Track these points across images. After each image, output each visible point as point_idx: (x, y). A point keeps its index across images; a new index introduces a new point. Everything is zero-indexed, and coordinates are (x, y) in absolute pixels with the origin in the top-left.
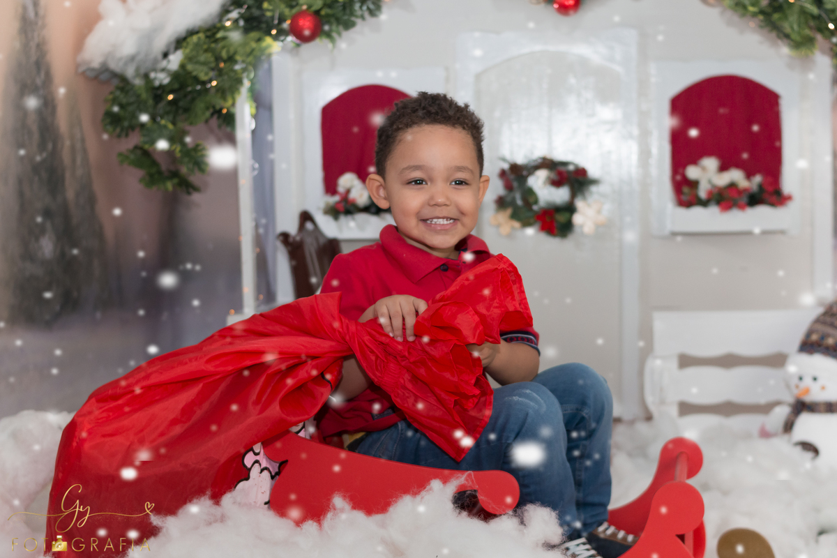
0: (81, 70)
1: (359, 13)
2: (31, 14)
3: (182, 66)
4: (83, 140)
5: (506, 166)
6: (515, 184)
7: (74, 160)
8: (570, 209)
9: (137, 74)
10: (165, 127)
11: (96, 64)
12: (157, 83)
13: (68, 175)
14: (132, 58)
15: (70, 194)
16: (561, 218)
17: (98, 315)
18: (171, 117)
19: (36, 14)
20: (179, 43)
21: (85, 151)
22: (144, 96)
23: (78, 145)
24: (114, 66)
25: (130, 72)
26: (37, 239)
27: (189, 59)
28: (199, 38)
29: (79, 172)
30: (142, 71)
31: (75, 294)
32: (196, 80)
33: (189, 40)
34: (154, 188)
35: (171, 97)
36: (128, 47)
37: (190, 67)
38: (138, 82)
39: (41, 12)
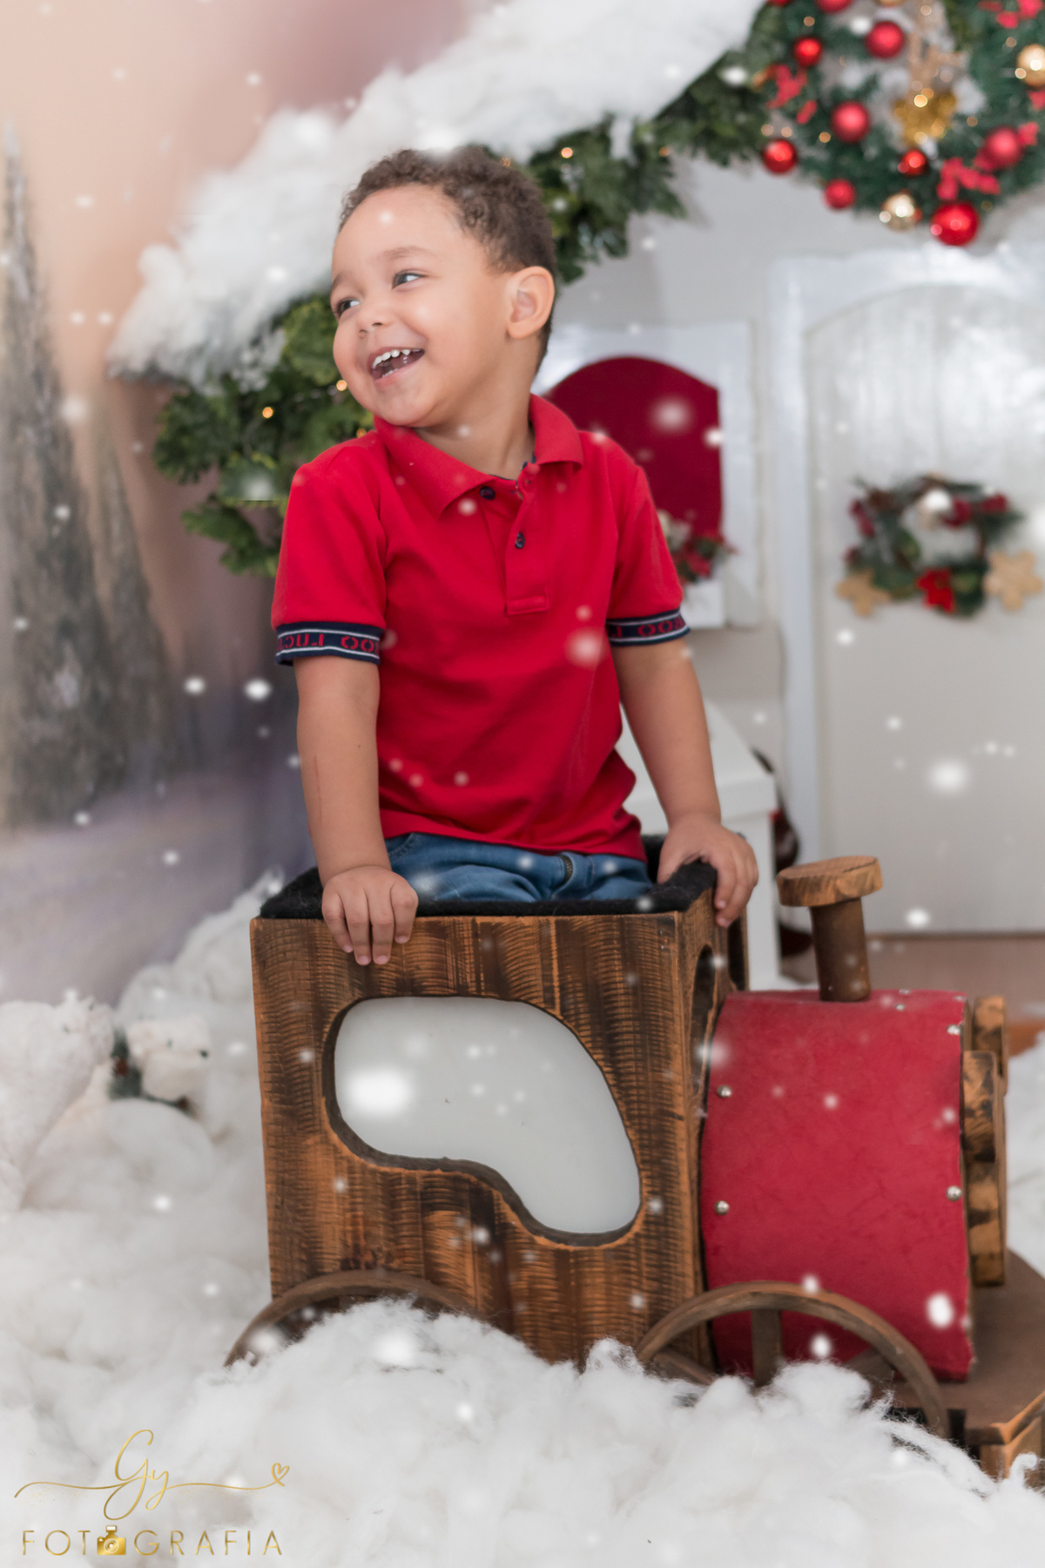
0: (113, 372)
1: (588, 251)
2: (23, 291)
3: (285, 359)
4: (122, 493)
5: (860, 494)
6: (878, 528)
7: (107, 531)
8: (978, 566)
9: (209, 376)
10: (261, 465)
11: (138, 364)
12: (244, 388)
13: (98, 558)
14: (199, 351)
15: (103, 587)
16: (963, 584)
17: (161, 788)
18: (269, 446)
19: (32, 290)
20: (278, 321)
21: (126, 510)
22: (222, 412)
23: (114, 503)
24: (168, 365)
25: (197, 374)
26: (50, 677)
27: (295, 348)
28: (313, 311)
29: (118, 549)
30: (218, 371)
31: (119, 759)
32: (310, 383)
33: (295, 314)
34: (246, 573)
35: (268, 413)
36: (191, 334)
37: (298, 362)
38: (212, 391)
39: (40, 285)
